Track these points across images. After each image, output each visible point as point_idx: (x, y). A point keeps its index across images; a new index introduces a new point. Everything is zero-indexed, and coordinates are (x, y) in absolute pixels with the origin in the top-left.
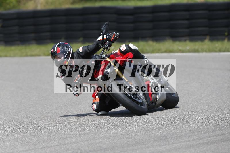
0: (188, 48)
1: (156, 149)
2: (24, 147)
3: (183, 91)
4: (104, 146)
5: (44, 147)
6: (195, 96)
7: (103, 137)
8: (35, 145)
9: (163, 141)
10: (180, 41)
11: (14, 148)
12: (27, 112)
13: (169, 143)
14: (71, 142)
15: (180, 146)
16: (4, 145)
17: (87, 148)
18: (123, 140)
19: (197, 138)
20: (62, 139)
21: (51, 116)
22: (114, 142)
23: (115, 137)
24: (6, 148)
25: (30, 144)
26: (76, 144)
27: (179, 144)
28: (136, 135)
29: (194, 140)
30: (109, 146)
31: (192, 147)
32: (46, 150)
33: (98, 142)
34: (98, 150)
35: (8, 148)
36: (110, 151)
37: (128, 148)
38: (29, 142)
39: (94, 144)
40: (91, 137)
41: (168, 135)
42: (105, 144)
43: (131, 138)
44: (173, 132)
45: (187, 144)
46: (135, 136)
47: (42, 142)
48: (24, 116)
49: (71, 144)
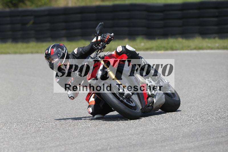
0: (217, 45)
1: (185, 146)
2: (55, 143)
3: (212, 88)
4: (134, 142)
5: (75, 143)
6: (224, 93)
7: (133, 133)
8: (66, 141)
9: (192, 138)
10: (209, 38)
11: (45, 144)
12: (58, 108)
13: (197, 139)
14: (100, 138)
15: (208, 143)
16: (35, 140)
17: (117, 144)
18: (152, 137)
19: (226, 135)
20: (92, 135)
21: (81, 112)
22: (143, 139)
23: (144, 133)
24: (36, 143)
25: (61, 140)
26: (106, 140)
27: (208, 141)
28: (166, 131)
29: (222, 137)
30: (138, 142)
31: (220, 144)
32: (76, 145)
33: (128, 138)
34: (127, 147)
35: (39, 144)
36: (139, 147)
37: (157, 144)
38: (60, 137)
39: (124, 140)
40: (120, 133)
41: (197, 132)
42: (134, 140)
43: (160, 134)
44: (202, 128)
45: (216, 140)
46: (164, 132)
47: (72, 138)
48: (54, 112)
49: (101, 140)
